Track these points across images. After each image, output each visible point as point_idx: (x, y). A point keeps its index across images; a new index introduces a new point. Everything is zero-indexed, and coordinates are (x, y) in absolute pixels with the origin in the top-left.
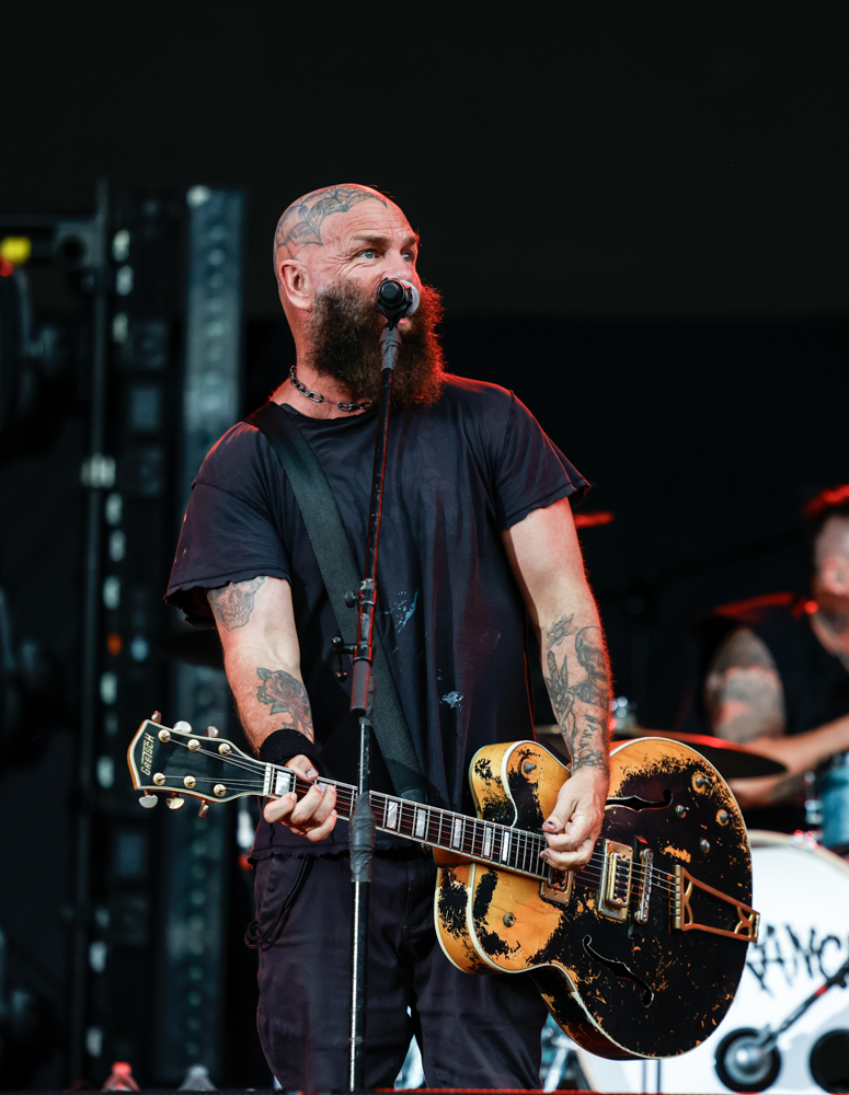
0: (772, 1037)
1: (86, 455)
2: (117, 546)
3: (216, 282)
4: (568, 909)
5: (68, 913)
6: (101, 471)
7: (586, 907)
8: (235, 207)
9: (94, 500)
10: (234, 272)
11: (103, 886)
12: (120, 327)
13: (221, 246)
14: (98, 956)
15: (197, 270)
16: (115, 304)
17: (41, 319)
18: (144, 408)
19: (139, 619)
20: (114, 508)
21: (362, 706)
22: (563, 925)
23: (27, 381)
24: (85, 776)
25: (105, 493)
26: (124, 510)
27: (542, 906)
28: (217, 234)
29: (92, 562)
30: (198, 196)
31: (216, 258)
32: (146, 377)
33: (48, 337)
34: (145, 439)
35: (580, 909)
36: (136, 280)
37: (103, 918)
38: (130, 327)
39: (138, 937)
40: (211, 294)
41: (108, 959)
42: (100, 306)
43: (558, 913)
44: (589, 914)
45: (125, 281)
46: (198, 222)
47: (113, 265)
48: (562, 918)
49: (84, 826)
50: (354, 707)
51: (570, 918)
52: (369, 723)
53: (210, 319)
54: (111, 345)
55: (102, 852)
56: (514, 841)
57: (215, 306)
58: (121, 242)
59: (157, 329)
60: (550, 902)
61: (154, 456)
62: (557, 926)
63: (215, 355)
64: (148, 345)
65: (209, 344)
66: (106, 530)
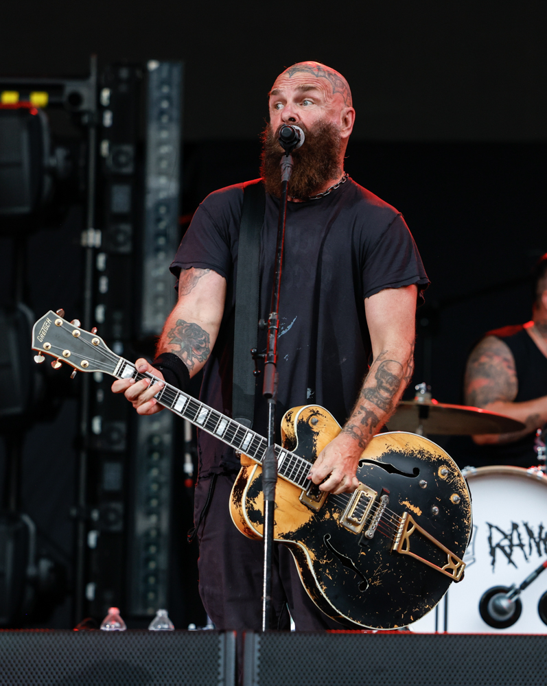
0: (517, 592)
1: (85, 228)
2: (104, 285)
3: (165, 119)
4: (318, 514)
5: (74, 512)
6: (93, 238)
7: (331, 516)
8: (177, 73)
9: (89, 254)
10: (175, 113)
11: (95, 496)
12: (105, 146)
13: (168, 98)
14: (92, 539)
15: (153, 112)
16: (102, 133)
17: (57, 142)
18: (120, 199)
19: (117, 330)
20: (101, 260)
21: (270, 392)
22: (312, 522)
23: (48, 181)
24: (84, 426)
25: (96, 251)
26: (107, 262)
27: (299, 506)
28: (165, 90)
29: (88, 294)
30: (153, 65)
31: (165, 105)
32: (121, 179)
33: (61, 153)
34: (121, 218)
35: (327, 516)
36: (114, 119)
37: (95, 515)
38: (110, 148)
39: (117, 527)
40: (161, 128)
41: (98, 540)
42: (92, 133)
43: (311, 514)
44: (333, 522)
45: (108, 119)
46: (154, 81)
47: (101, 109)
48: (312, 517)
49: (83, 457)
50: (265, 392)
51: (319, 520)
52: (274, 403)
53: (161, 143)
54: (99, 158)
55: (95, 475)
56: (287, 460)
57: (164, 135)
58: (106, 94)
59: (128, 149)
60: (306, 505)
61: (126, 228)
62: (308, 522)
63: (164, 165)
64: (123, 159)
65: (160, 159)
66: (97, 274)
